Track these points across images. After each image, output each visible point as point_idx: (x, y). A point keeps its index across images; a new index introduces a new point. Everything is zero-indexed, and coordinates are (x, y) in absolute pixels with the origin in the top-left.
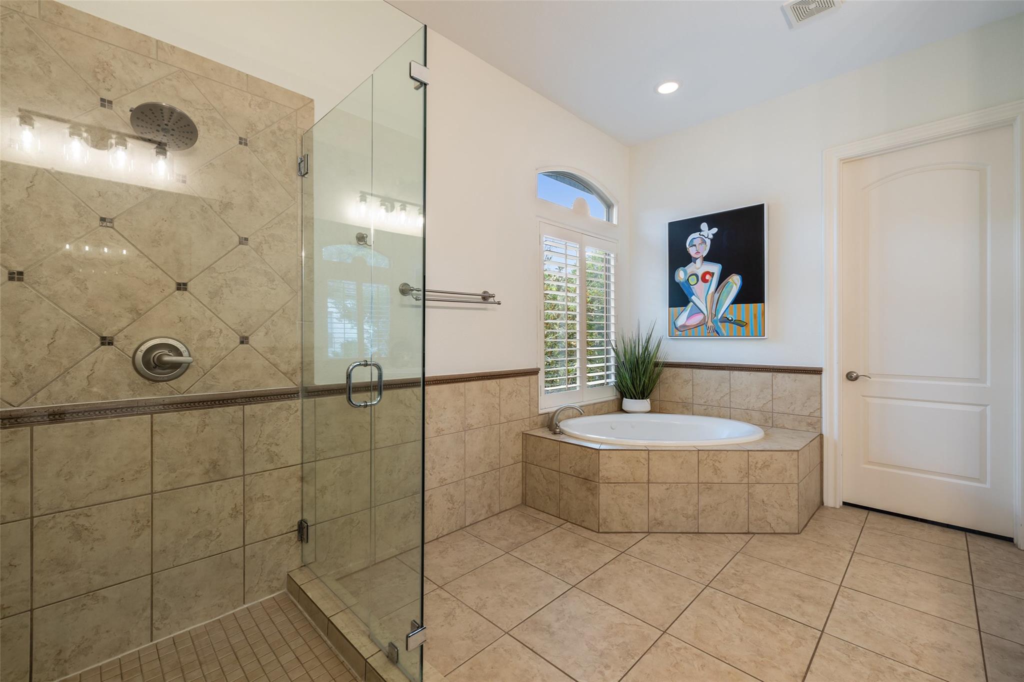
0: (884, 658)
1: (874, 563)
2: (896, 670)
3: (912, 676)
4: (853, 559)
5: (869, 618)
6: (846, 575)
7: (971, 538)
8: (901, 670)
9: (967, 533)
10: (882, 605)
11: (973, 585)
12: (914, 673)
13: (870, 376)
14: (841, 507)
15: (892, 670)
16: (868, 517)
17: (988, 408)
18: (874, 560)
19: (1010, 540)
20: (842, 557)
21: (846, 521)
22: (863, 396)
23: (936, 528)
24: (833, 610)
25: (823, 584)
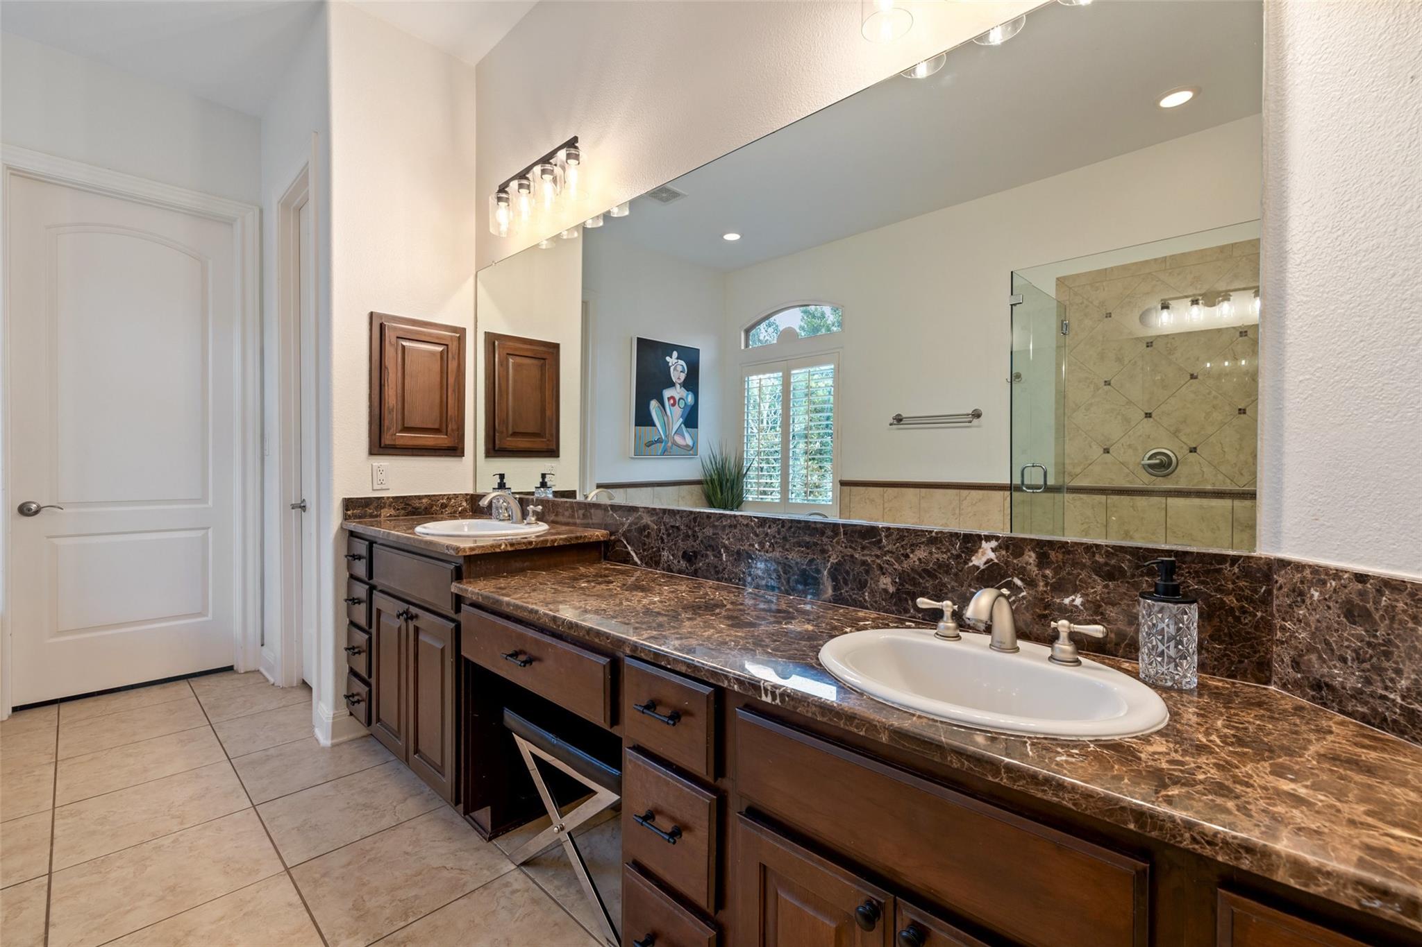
0: (144, 845)
1: (92, 759)
2: (163, 846)
3: (181, 839)
4: (58, 770)
5: (111, 819)
6: (57, 793)
7: (194, 681)
8: (166, 842)
9: (189, 680)
10: (121, 796)
11: (211, 725)
12: (182, 835)
13: (59, 506)
14: (9, 717)
15: (158, 848)
16: (61, 712)
17: (210, 531)
18: (90, 756)
19: (230, 669)
20: (40, 775)
21: (28, 730)
22: (48, 537)
23: (155, 688)
24: (55, 841)
25: (22, 822)
